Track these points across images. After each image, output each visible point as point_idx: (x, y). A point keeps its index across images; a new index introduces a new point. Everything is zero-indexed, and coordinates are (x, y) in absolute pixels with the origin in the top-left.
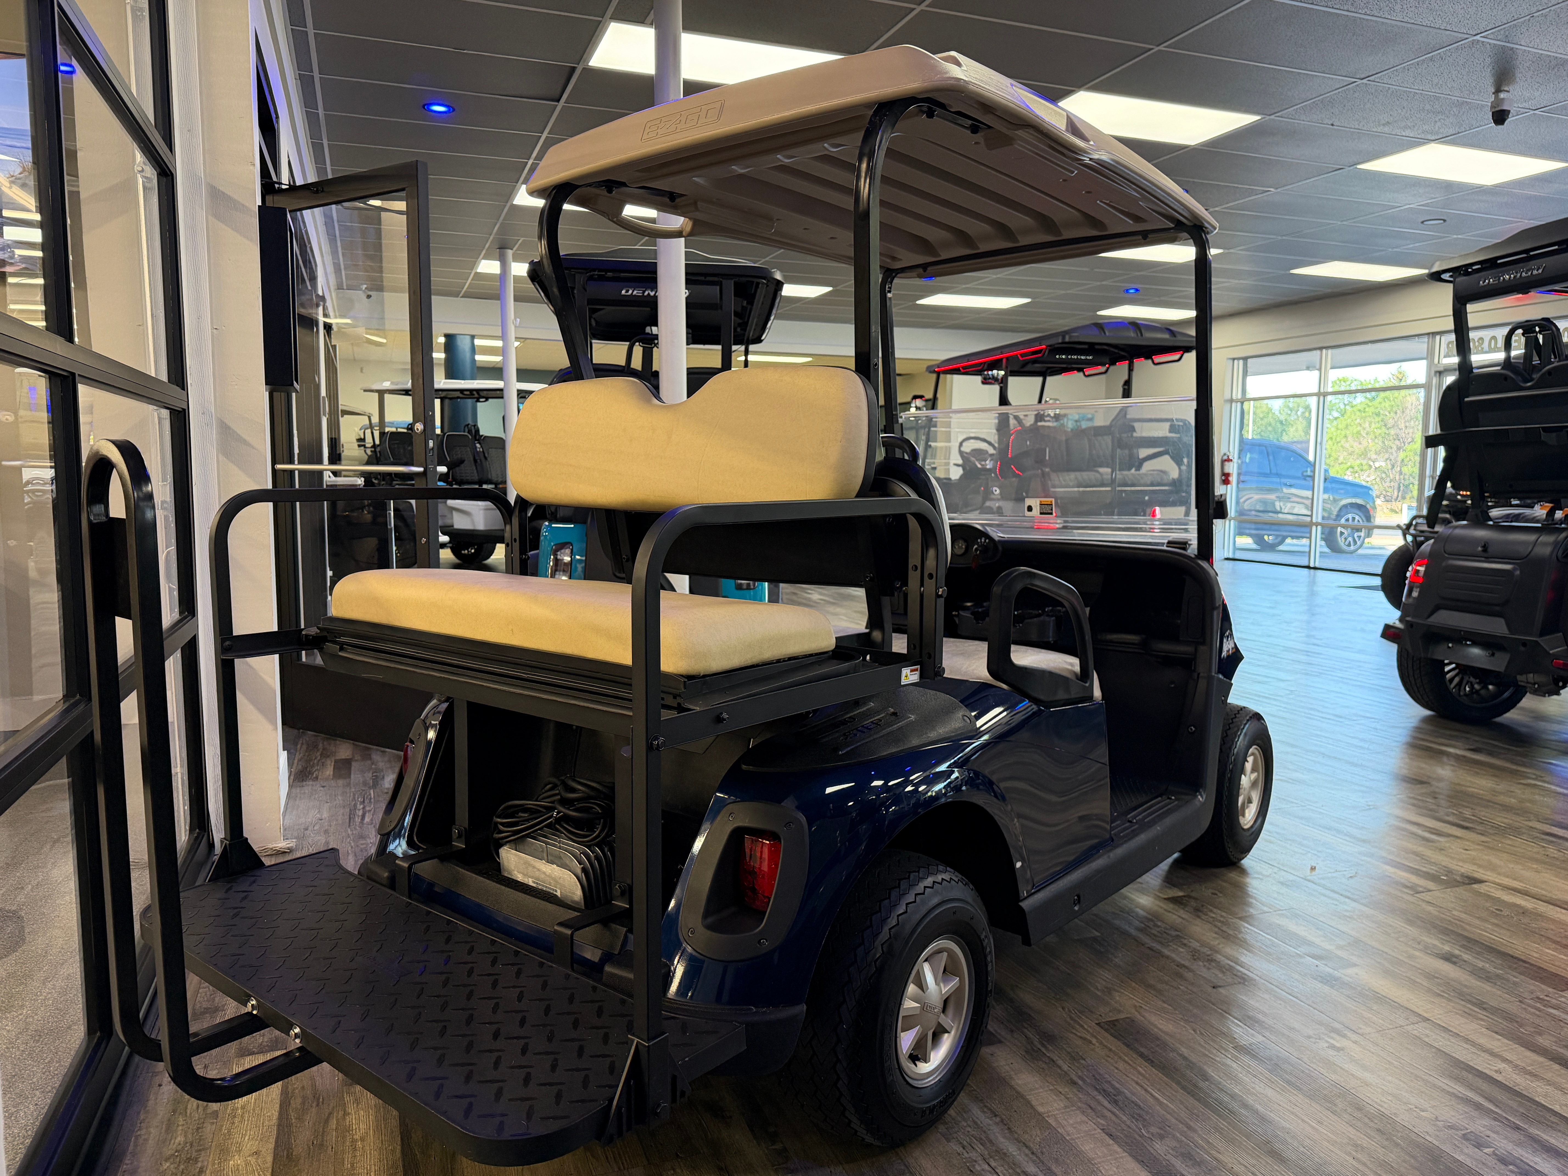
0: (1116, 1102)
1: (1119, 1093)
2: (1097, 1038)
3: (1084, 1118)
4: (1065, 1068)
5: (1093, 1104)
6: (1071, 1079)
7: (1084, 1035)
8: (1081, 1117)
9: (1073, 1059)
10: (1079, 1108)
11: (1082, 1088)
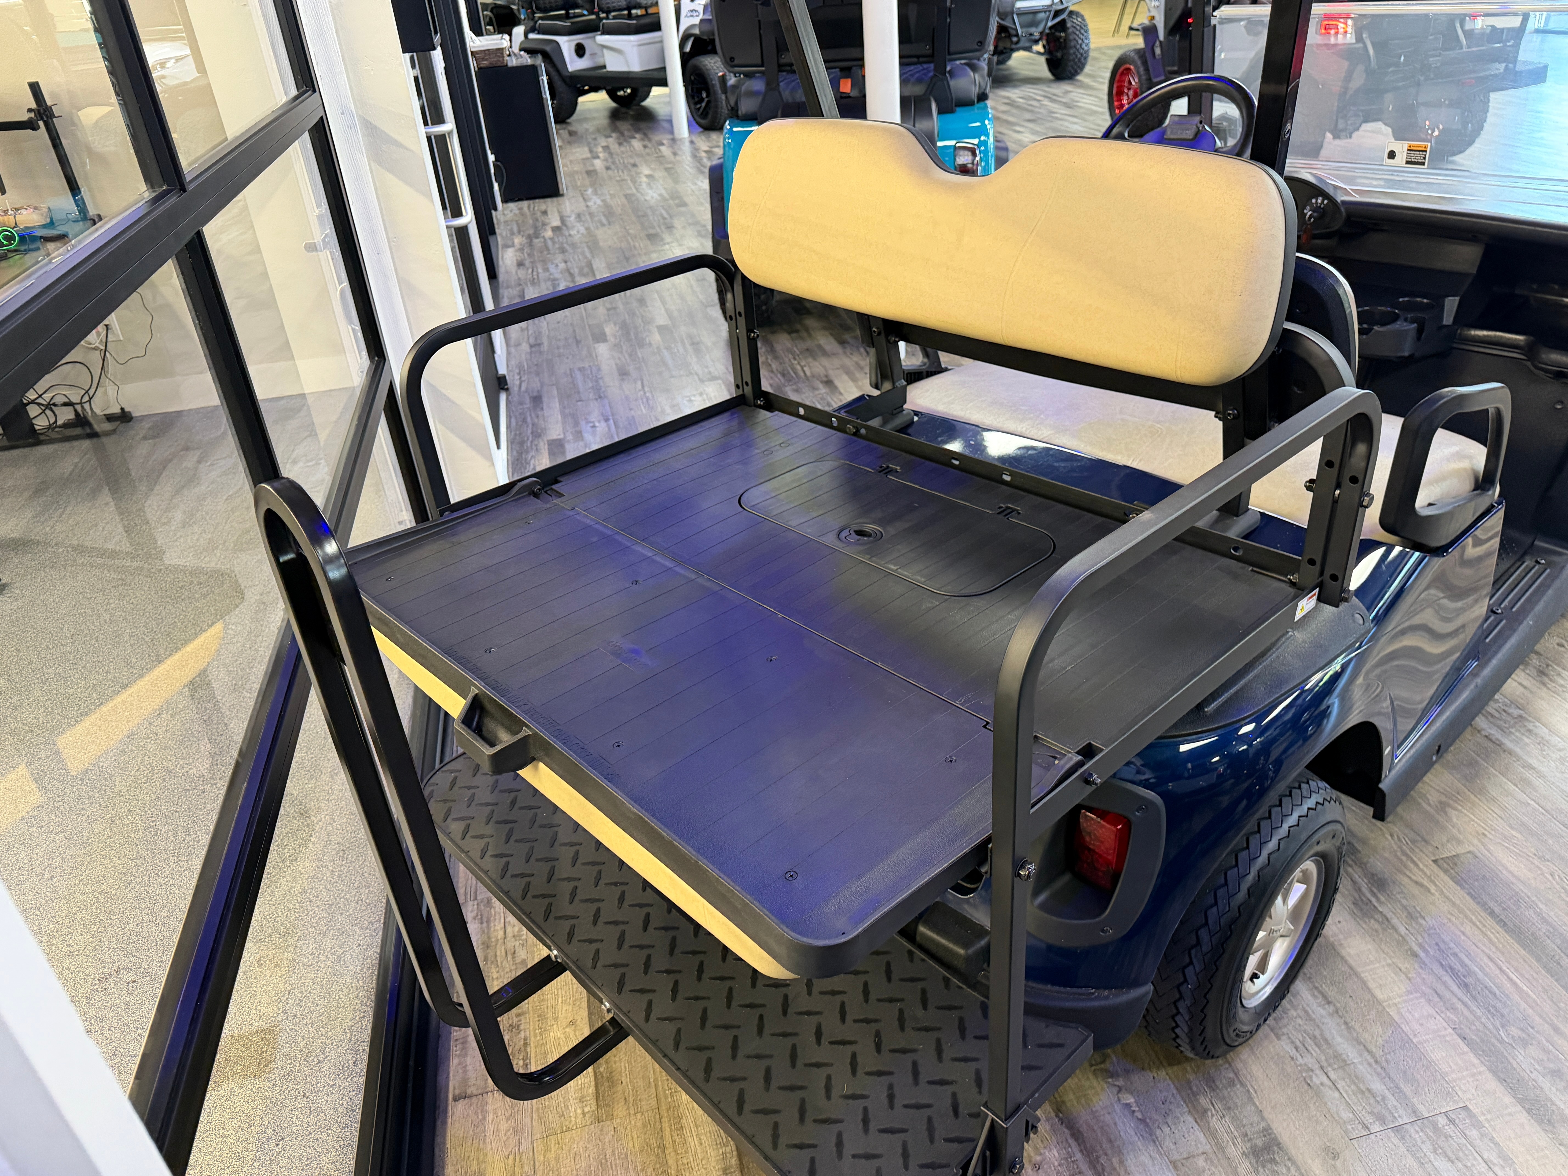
0: (1466, 986)
1: (1470, 973)
2: (1436, 885)
3: (1431, 1011)
4: (1402, 930)
5: (1440, 988)
6: (1411, 949)
7: (1420, 880)
8: (1428, 1010)
9: (1410, 916)
10: (1424, 994)
11: (1424, 963)
